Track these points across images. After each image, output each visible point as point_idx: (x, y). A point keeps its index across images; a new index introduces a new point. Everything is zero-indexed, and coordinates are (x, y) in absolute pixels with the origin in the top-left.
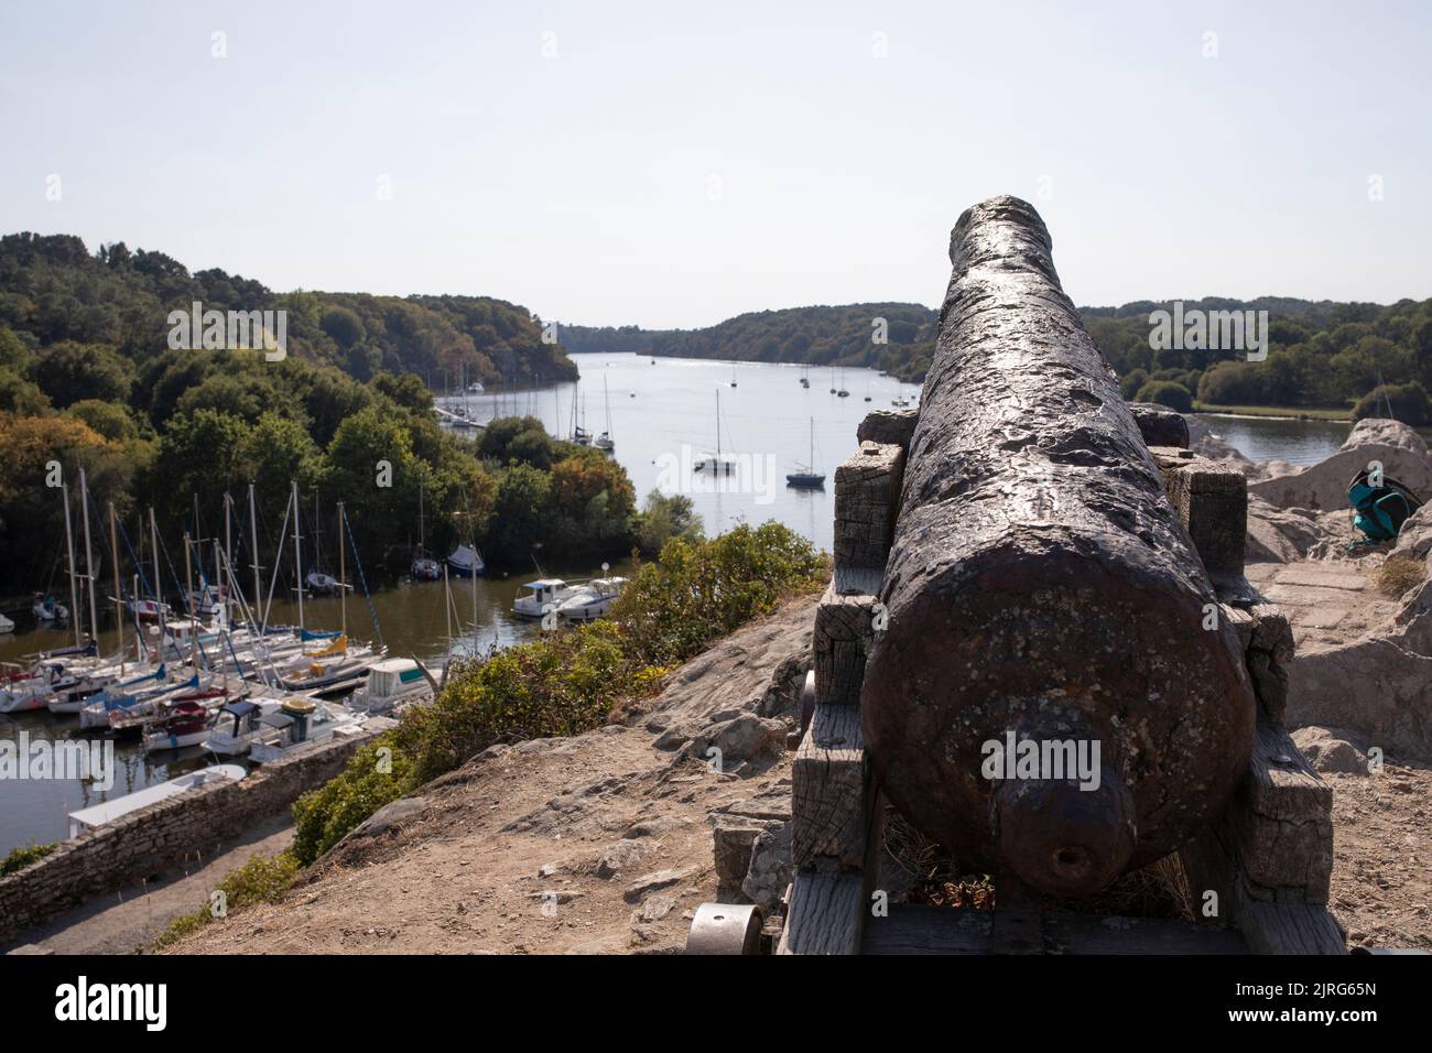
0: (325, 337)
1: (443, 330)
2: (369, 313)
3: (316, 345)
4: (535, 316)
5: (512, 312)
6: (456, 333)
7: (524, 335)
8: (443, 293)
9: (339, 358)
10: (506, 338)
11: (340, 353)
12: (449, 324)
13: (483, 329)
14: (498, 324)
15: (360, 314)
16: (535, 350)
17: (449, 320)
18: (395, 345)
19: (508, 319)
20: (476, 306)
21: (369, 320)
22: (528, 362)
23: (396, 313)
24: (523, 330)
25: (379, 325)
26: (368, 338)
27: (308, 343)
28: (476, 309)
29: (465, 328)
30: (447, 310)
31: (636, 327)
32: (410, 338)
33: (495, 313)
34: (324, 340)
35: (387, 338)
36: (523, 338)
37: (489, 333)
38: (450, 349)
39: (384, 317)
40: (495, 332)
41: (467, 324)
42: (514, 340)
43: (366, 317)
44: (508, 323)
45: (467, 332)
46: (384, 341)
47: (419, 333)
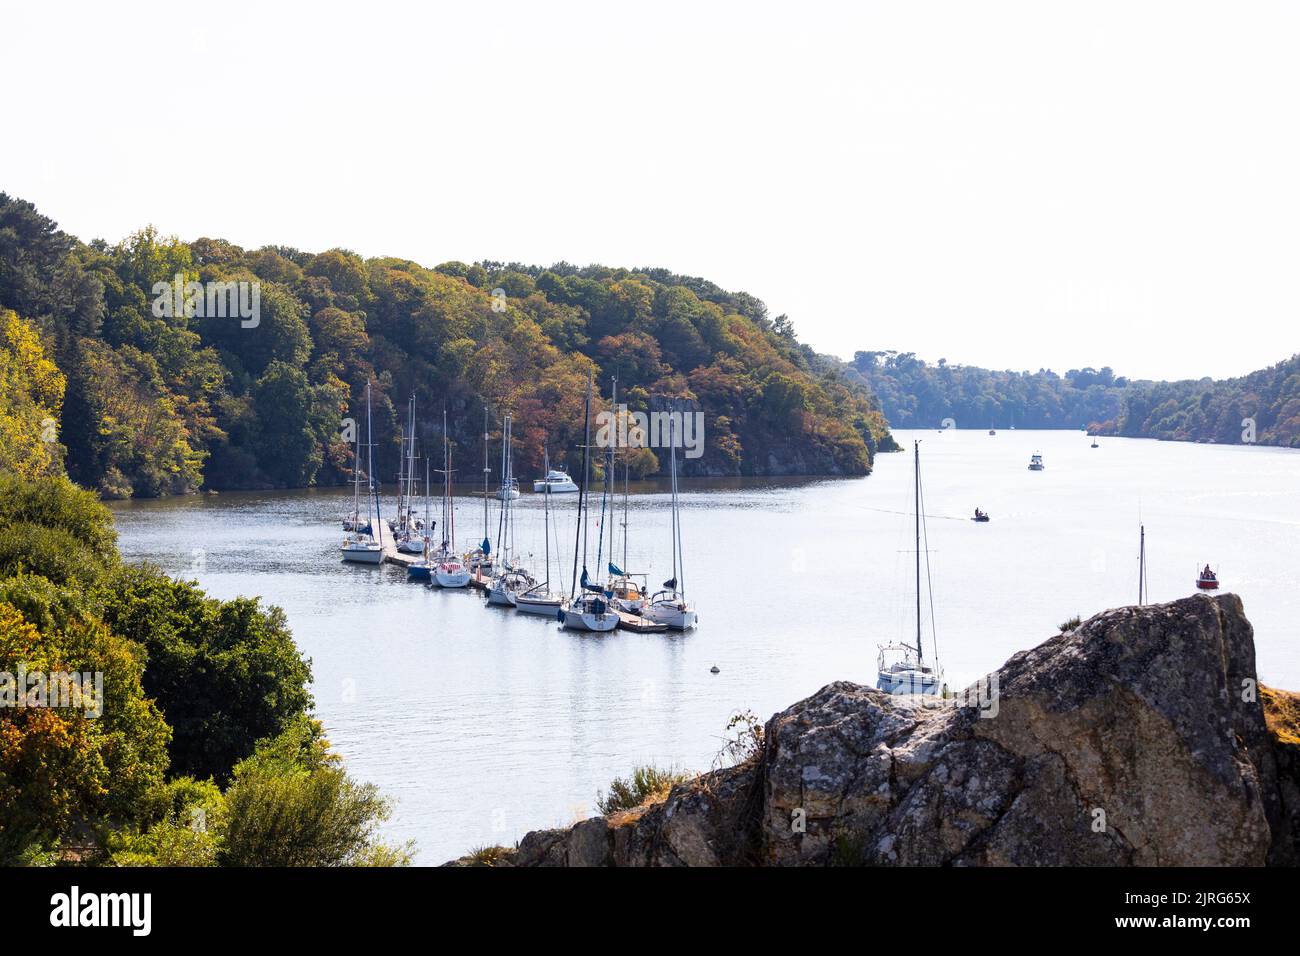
0: (196, 348)
1: (516, 341)
2: (331, 295)
3: (171, 366)
4: (781, 319)
5: (709, 306)
6: (553, 350)
7: (730, 362)
8: (557, 261)
9: (227, 400)
10: (685, 366)
11: (234, 387)
12: (537, 328)
13: (625, 345)
14: (667, 332)
15: (306, 298)
16: (759, 400)
17: (538, 321)
18: (387, 375)
19: (696, 322)
20: (616, 287)
21: (327, 312)
22: (733, 427)
23: (399, 297)
24: (731, 350)
25: (350, 323)
26: (315, 356)
27: (150, 360)
28: (614, 295)
29: (583, 340)
30: (539, 297)
31: (1107, 371)
32: (432, 359)
33: (661, 306)
34: (196, 356)
35: (367, 357)
36: (727, 370)
37: (640, 353)
38: (531, 388)
39: (366, 306)
40: (657, 353)
41: (588, 330)
42: (703, 372)
43: (318, 304)
44: (694, 332)
45: (583, 350)
46: (361, 363)
47: (452, 346)
